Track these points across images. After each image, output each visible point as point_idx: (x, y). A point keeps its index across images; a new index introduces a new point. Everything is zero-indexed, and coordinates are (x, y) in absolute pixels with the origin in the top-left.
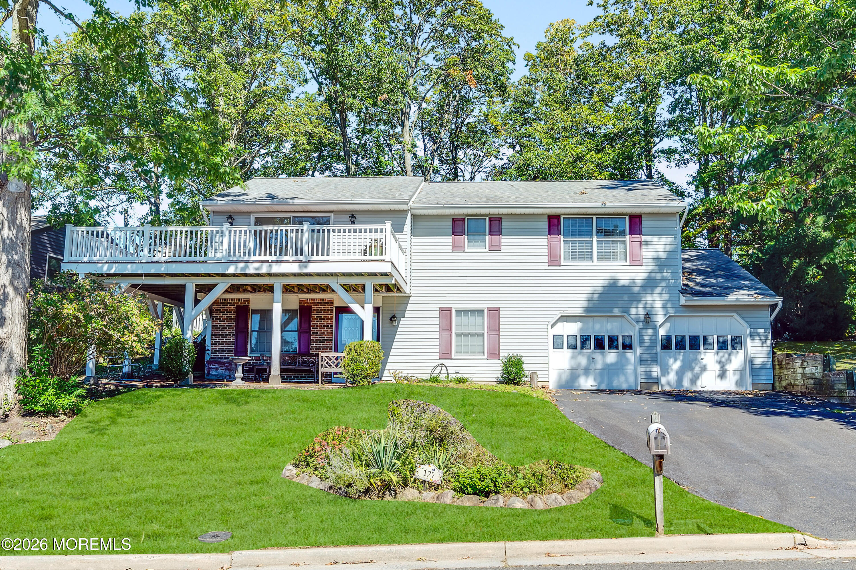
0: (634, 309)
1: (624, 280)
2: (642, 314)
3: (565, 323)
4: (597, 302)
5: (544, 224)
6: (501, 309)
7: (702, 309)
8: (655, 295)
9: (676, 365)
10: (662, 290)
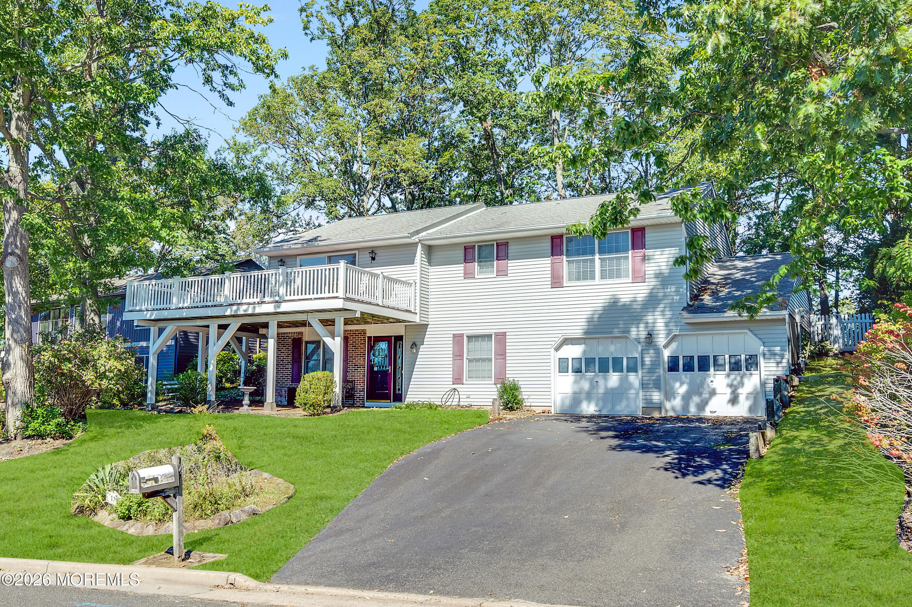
0: (635, 329)
1: (625, 298)
2: (643, 334)
3: (570, 346)
4: (596, 323)
5: (547, 245)
6: (507, 334)
7: (709, 326)
8: (657, 313)
9: (682, 389)
10: (665, 307)
